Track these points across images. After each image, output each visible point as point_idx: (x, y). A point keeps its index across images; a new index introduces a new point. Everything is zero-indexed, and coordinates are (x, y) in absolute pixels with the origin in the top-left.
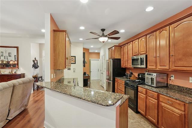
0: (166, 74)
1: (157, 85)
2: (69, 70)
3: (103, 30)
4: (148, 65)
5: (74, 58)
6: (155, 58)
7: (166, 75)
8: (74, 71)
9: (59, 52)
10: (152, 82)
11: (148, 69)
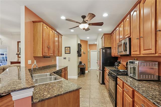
0: (157, 61)
1: (140, 76)
2: (65, 60)
3: (84, 17)
4: (132, 51)
5: (69, 48)
6: (139, 40)
7: (157, 63)
8: (69, 61)
9: (37, 41)
10: (134, 73)
11: (132, 56)
